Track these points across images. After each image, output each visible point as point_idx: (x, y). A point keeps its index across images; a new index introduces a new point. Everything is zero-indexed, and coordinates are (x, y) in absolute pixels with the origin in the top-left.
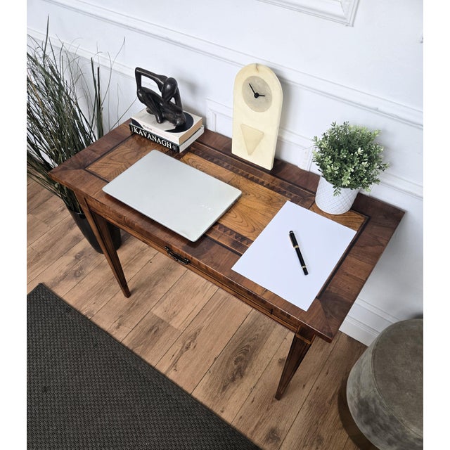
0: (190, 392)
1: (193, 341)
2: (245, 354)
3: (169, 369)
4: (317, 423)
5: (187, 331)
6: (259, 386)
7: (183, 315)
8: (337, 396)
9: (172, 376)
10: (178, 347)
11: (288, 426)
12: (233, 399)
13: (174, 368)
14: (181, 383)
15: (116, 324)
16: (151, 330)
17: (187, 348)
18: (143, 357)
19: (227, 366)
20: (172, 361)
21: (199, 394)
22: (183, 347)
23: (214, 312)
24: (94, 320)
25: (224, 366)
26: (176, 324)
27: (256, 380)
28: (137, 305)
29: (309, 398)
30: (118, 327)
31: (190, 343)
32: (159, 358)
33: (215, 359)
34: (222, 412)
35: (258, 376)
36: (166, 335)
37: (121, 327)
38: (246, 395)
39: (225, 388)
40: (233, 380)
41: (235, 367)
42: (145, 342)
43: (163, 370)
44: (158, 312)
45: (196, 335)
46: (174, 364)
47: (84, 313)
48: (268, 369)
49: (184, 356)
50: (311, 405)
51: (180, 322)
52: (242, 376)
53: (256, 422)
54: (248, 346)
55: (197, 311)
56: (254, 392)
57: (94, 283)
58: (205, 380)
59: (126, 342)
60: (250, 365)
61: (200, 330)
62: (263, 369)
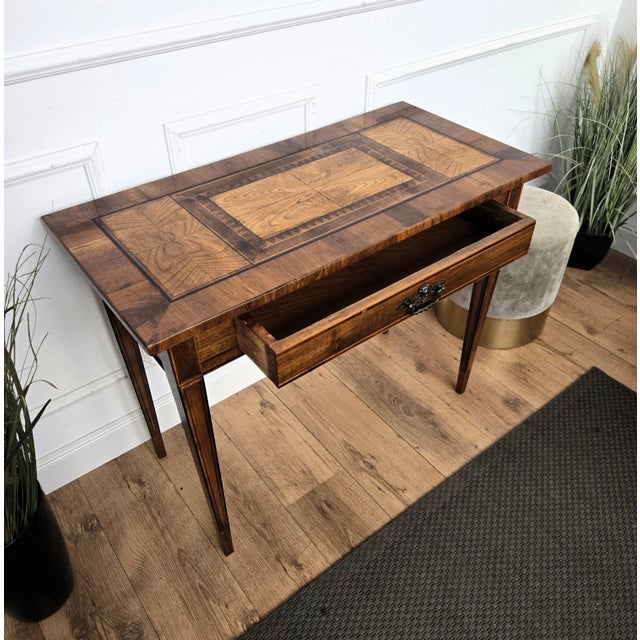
0: (443, 479)
1: (362, 458)
2: (400, 402)
3: (400, 498)
5: (343, 462)
6: (448, 400)
7: (311, 460)
9: (412, 497)
10: (366, 480)
12: (461, 431)
13: (400, 492)
14: (427, 488)
15: (291, 570)
16: (323, 513)
17: (372, 467)
18: (370, 533)
19: (412, 425)
20: (387, 492)
21: (448, 468)
22: (370, 474)
23: (322, 421)
24: (264, 611)
25: (413, 430)
26: (324, 474)
27: (440, 401)
28: (264, 525)
30: (299, 566)
31: (364, 462)
32: (378, 509)
33: (399, 436)
34: (476, 447)
35: (434, 397)
36: (340, 492)
38: (457, 415)
39: (444, 436)
40: (435, 424)
41: (416, 417)
42: (342, 524)
43: (401, 507)
44: (292, 496)
45: (353, 452)
46: (394, 490)
47: (241, 629)
48: (427, 384)
49: (384, 475)
51: (324, 467)
52: (431, 414)
53: (494, 415)
54: (390, 396)
55: (312, 440)
56: (456, 407)
57: (175, 602)
58: (428, 456)
59: (333, 557)
60: (418, 402)
61: (346, 445)
62: (426, 389)
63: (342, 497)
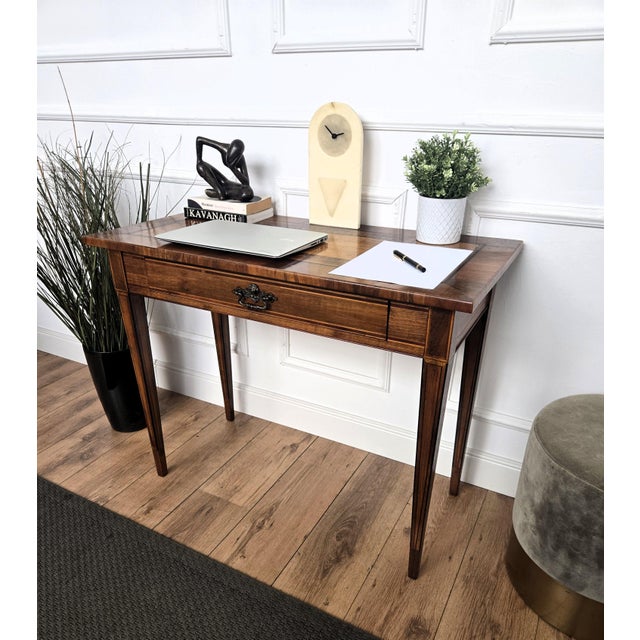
0: (269, 583)
1: (268, 518)
2: (351, 527)
3: (233, 556)
4: (483, 603)
5: (257, 507)
6: (380, 565)
7: (249, 488)
8: (504, 567)
9: (238, 564)
10: (245, 527)
11: (438, 613)
12: (342, 585)
13: (240, 555)
14: (253, 573)
15: (145, 509)
16: (201, 510)
17: (260, 528)
18: (189, 545)
19: (326, 542)
20: (237, 545)
21: (283, 584)
22: (252, 528)
23: (296, 481)
24: (108, 506)
25: (320, 545)
26: (240, 500)
27: (374, 558)
28: (179, 483)
29: (461, 573)
30: (148, 512)
31: (263, 522)
32: (216, 543)
33: (306, 537)
34: (327, 604)
35: (376, 552)
36: (226, 514)
37: (152, 512)
38: (362, 578)
39: (325, 572)
40: (338, 560)
41: (339, 543)
42: (193, 525)
43: (223, 558)
44: (211, 489)
45: (271, 511)
46: (241, 550)
47: (93, 500)
48: (390, 541)
49: (255, 538)
50: (467, 581)
51: (246, 498)
52: (351, 555)
53: (385, 614)
54: (354, 517)
55: (270, 483)
56: (375, 574)
57: (109, 465)
58: (292, 565)
59: (160, 529)
60: (360, 540)
61: (277, 504)
62: (382, 542)
63: (221, 517)
